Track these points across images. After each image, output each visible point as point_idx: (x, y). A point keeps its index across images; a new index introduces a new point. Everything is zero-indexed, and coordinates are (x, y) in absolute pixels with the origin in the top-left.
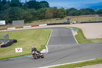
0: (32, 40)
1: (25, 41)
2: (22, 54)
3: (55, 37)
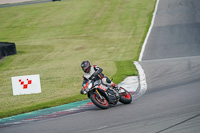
0: (77, 43)
1: (50, 49)
2: (39, 102)
3: (171, 27)
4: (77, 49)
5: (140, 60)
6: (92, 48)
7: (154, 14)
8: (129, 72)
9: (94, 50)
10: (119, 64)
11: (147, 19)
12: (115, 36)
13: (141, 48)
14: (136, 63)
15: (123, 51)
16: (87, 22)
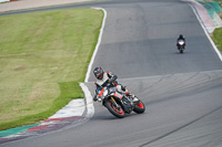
0: (16, 63)
4: (16, 70)
5: (86, 81)
6: (33, 68)
7: (102, 30)
8: (74, 95)
9: (34, 70)
10: (63, 86)
11: (94, 36)
12: (58, 55)
13: (87, 67)
14: (82, 85)
15: (68, 71)
16: (27, 40)
